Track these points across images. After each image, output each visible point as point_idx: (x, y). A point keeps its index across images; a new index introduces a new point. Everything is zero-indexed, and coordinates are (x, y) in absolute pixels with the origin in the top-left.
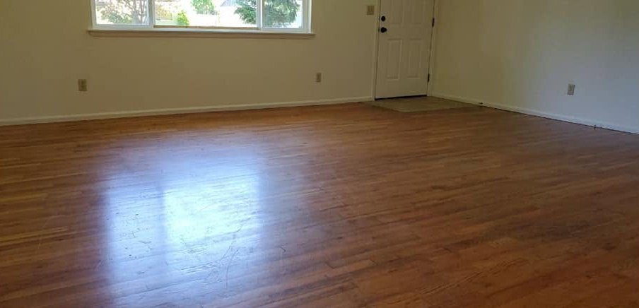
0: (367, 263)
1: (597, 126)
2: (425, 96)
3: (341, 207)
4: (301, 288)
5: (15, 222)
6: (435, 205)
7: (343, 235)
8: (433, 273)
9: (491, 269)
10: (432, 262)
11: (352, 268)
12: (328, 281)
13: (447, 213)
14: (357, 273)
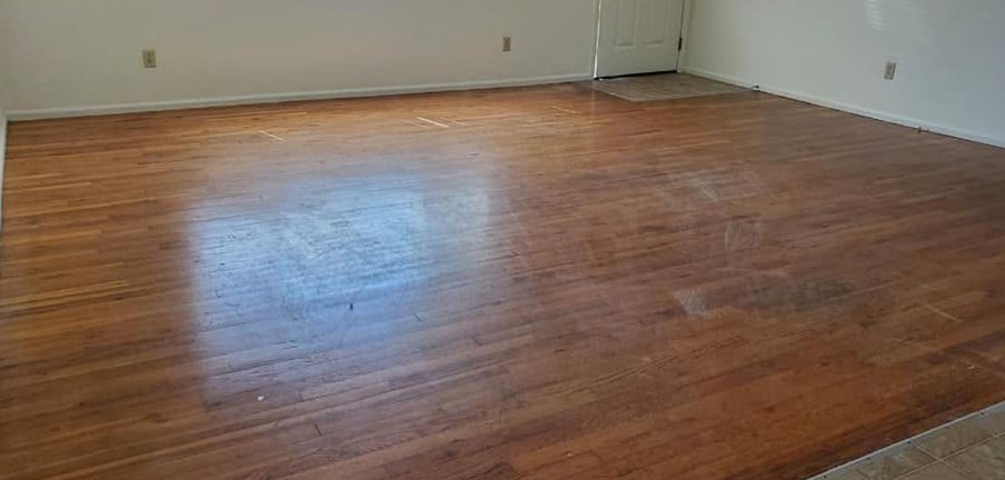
0: (529, 338)
1: (923, 128)
2: (675, 72)
3: (508, 257)
4: (433, 372)
5: (60, 272)
6: (644, 255)
7: (501, 299)
8: (613, 354)
9: (694, 351)
10: (617, 339)
11: (505, 345)
12: (469, 364)
13: (656, 268)
14: (511, 352)
